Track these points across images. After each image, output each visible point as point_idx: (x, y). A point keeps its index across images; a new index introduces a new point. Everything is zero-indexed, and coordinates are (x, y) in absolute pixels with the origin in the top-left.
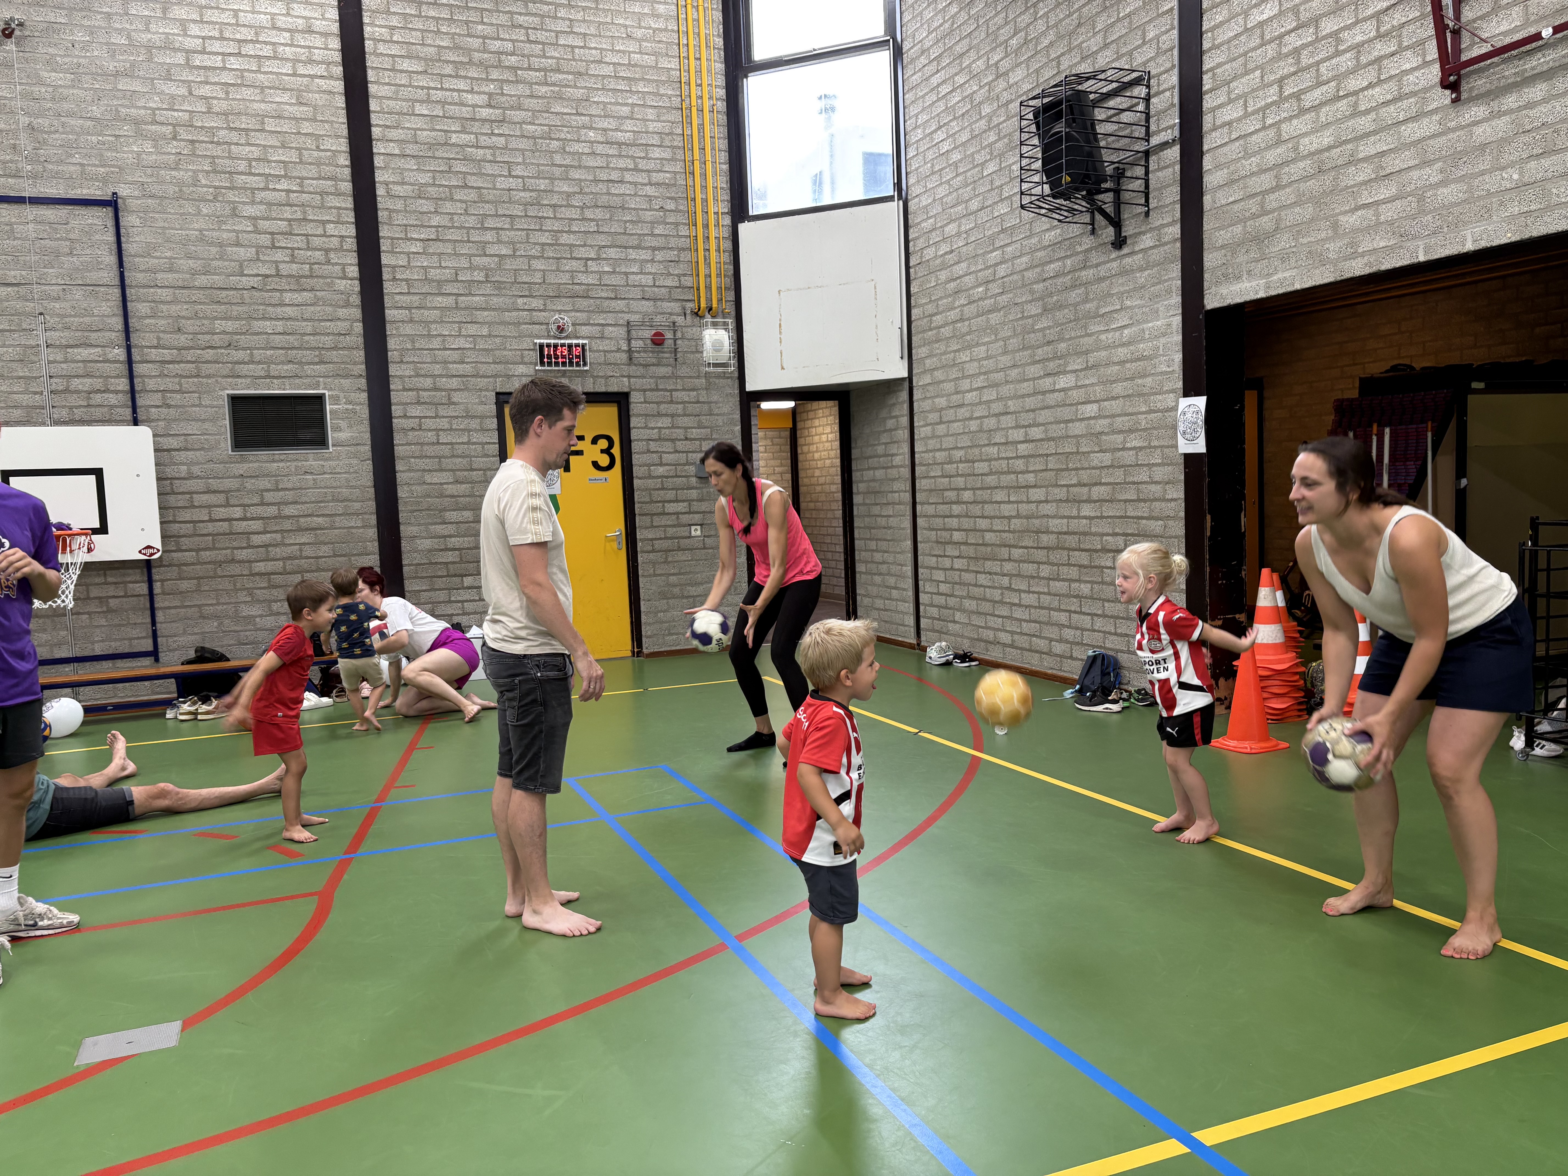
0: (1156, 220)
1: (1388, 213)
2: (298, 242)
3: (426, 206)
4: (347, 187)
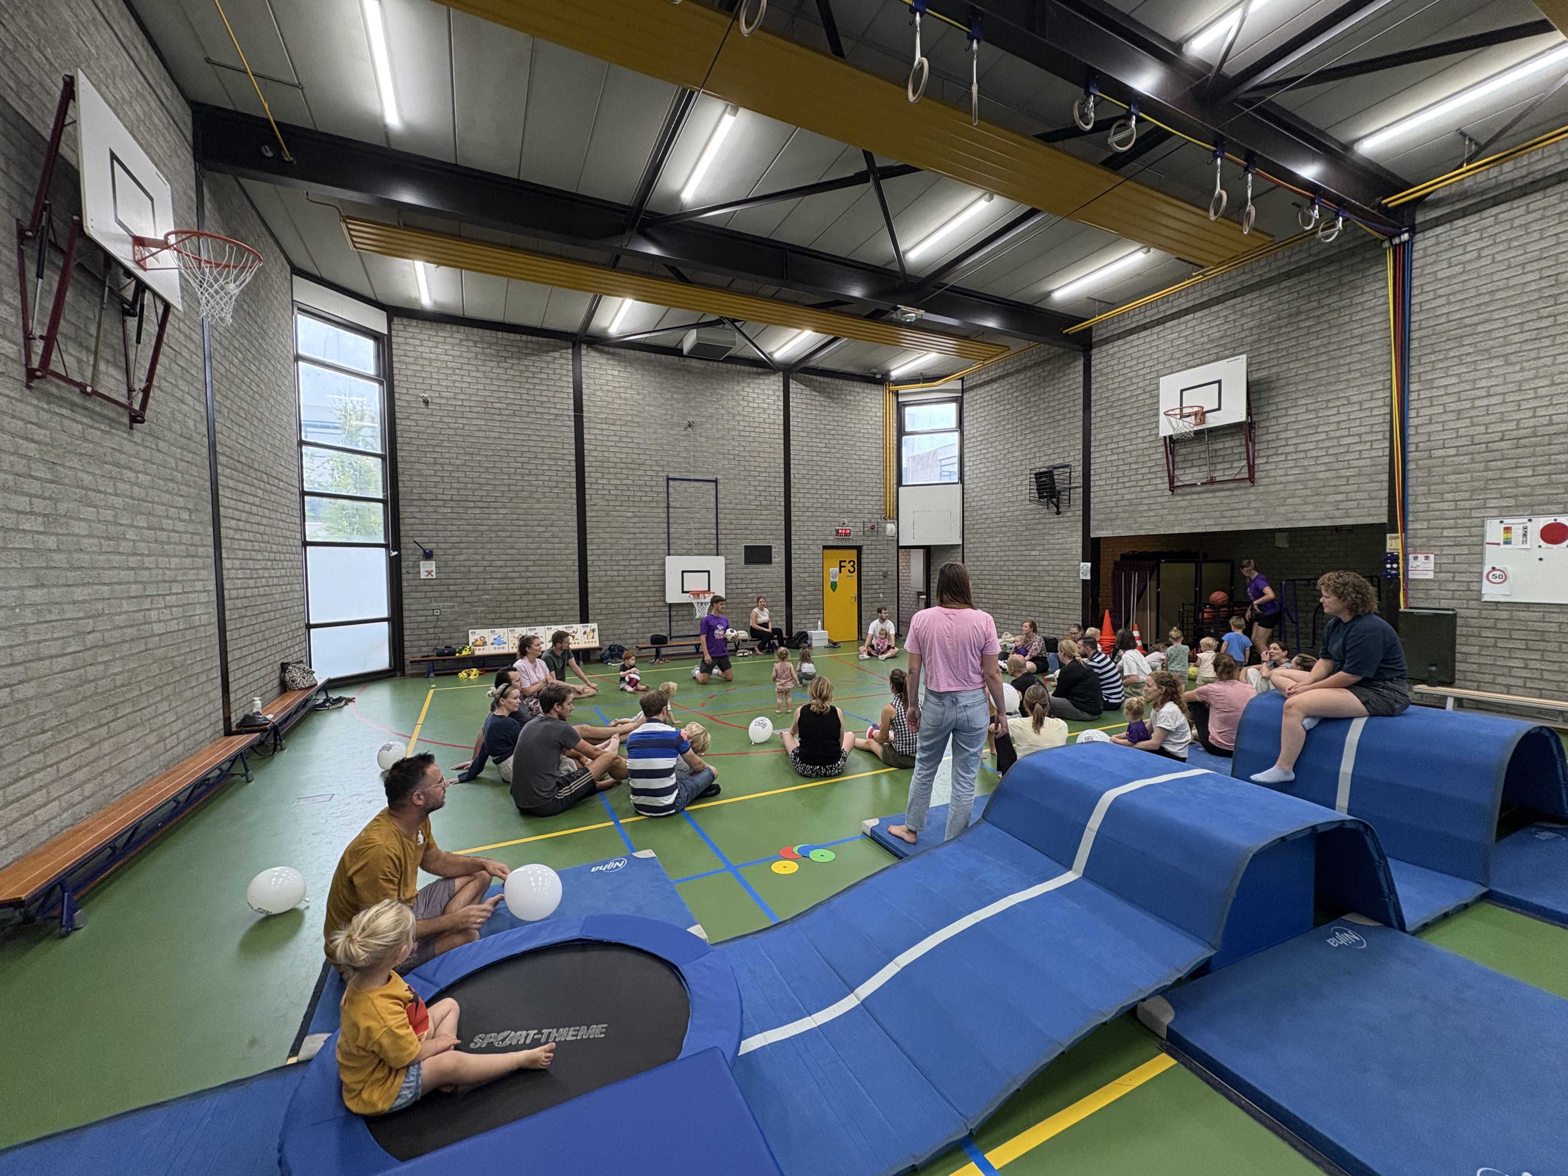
0: (1072, 508)
1: (1152, 519)
2: (767, 494)
3: (805, 481)
4: (782, 475)
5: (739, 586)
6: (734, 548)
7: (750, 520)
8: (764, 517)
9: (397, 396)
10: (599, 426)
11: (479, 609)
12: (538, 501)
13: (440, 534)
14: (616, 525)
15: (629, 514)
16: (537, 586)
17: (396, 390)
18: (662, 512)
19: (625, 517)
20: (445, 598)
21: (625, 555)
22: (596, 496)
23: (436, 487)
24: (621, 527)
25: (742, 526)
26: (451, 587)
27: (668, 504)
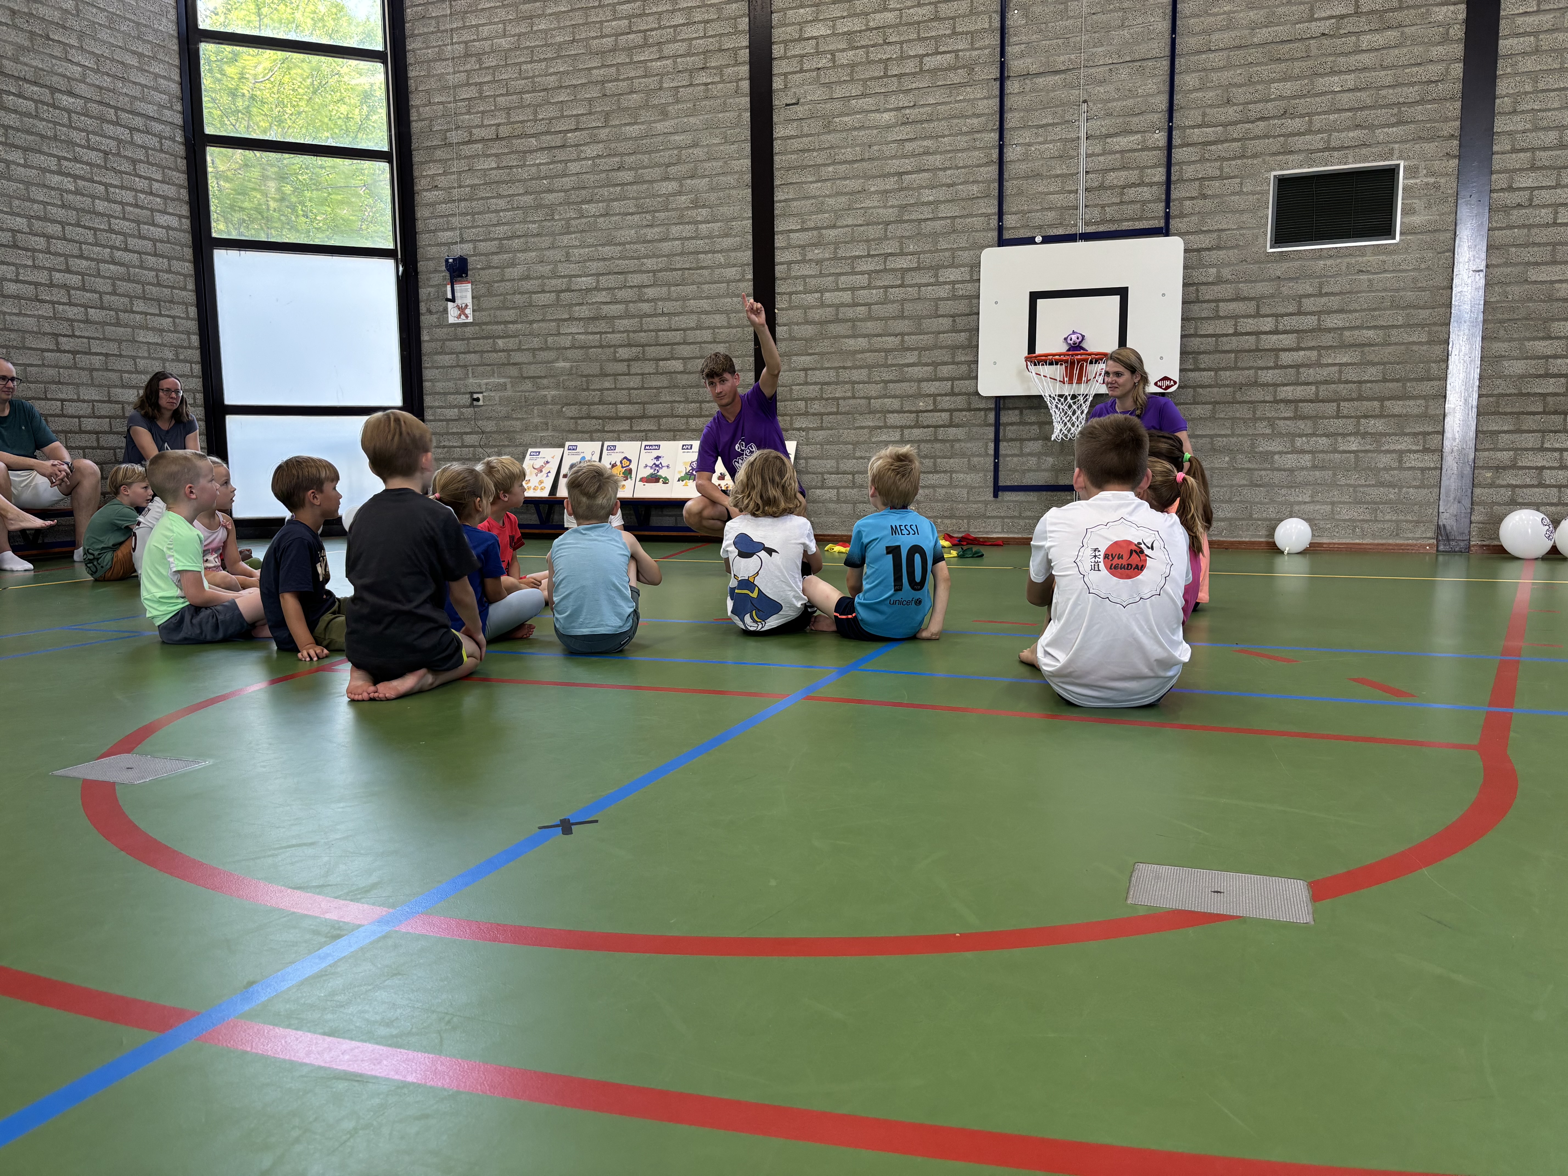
6: (1233, 194)
7: (1305, 77)
8: (1366, 59)
11: (551, 393)
12: (665, 115)
13: (480, 220)
14: (848, 154)
15: (886, 116)
16: (664, 337)
18: (985, 98)
19: (876, 127)
20: (489, 368)
21: (874, 240)
22: (798, 75)
23: (469, 113)
24: (862, 160)
25: (1270, 105)
26: (500, 342)
27: (1002, 66)
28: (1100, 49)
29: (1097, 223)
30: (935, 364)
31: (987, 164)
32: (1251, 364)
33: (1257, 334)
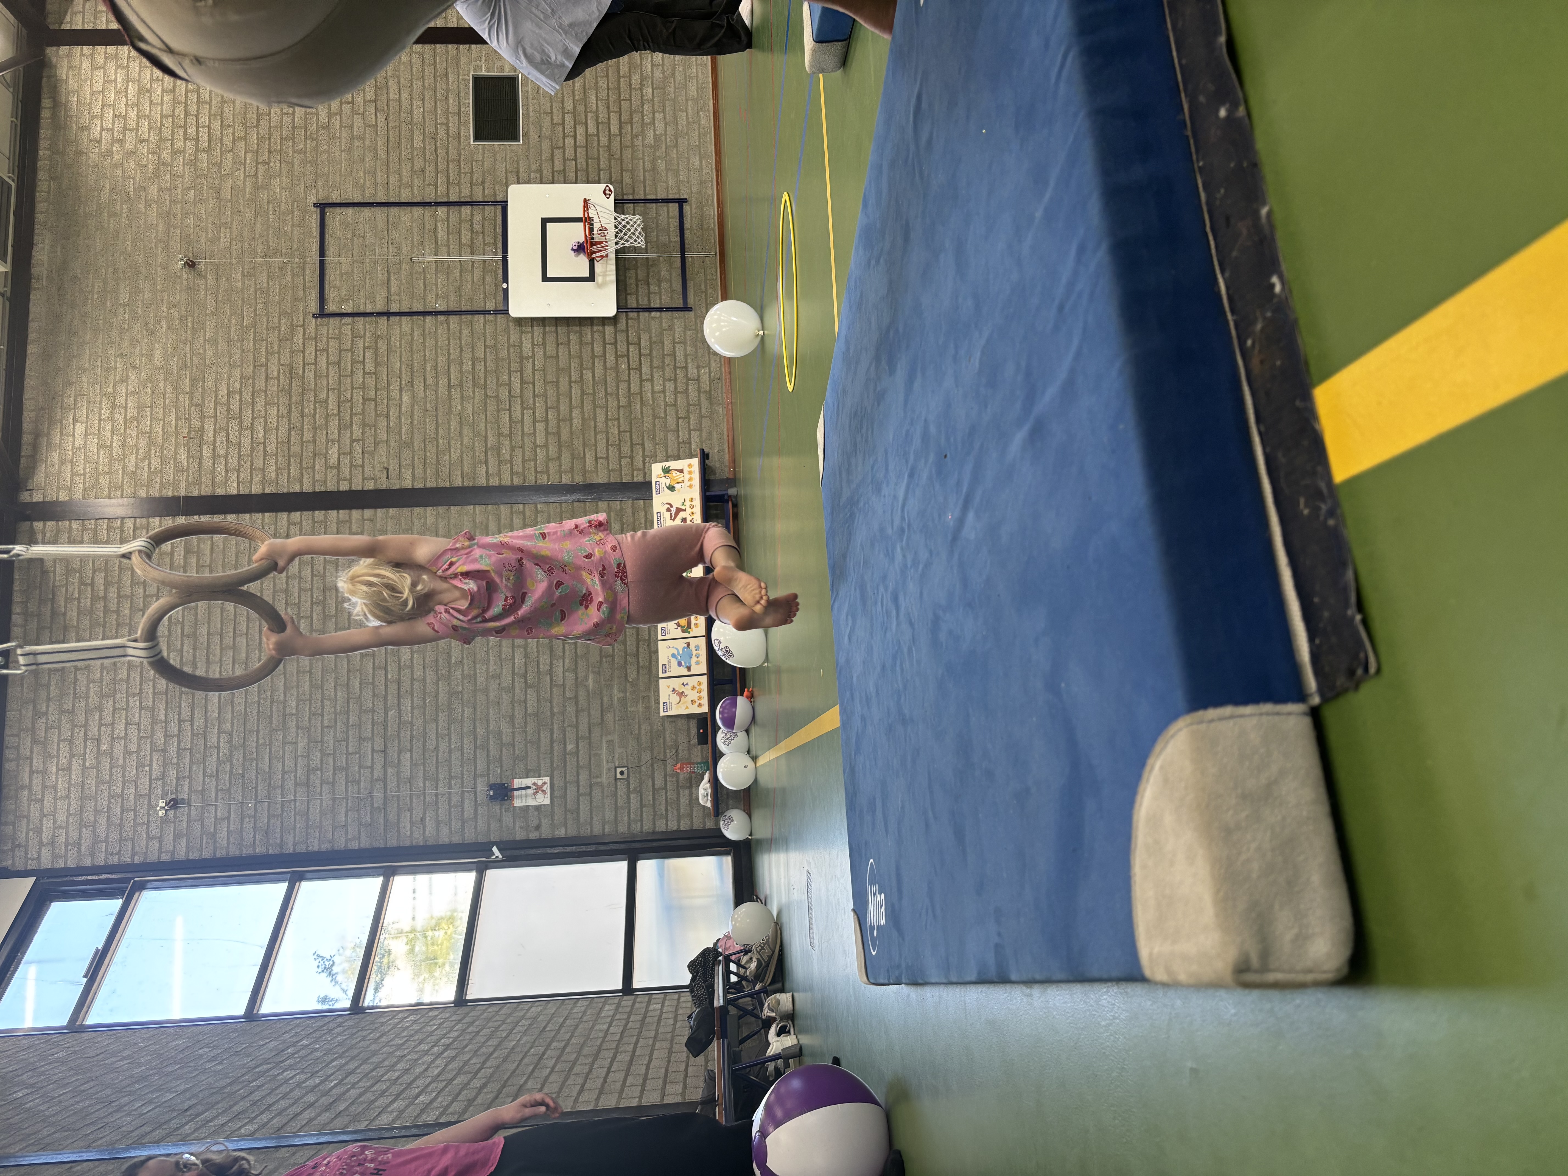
5: (569, 153)
6: (483, 165)
7: (412, 128)
8: (405, 95)
9: (165, 857)
10: (207, 463)
11: (617, 694)
13: (456, 770)
14: (430, 427)
15: (405, 399)
17: (153, 857)
18: (400, 327)
19: (413, 406)
20: (593, 759)
21: (498, 406)
22: (366, 469)
23: (359, 782)
24: (436, 416)
25: (427, 147)
26: (570, 747)
27: (380, 314)
28: (377, 250)
29: (496, 248)
30: (593, 357)
31: (448, 324)
32: (596, 150)
33: (575, 147)
